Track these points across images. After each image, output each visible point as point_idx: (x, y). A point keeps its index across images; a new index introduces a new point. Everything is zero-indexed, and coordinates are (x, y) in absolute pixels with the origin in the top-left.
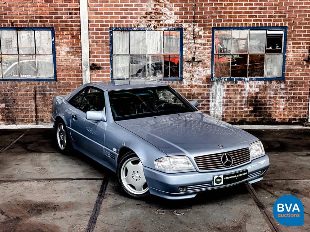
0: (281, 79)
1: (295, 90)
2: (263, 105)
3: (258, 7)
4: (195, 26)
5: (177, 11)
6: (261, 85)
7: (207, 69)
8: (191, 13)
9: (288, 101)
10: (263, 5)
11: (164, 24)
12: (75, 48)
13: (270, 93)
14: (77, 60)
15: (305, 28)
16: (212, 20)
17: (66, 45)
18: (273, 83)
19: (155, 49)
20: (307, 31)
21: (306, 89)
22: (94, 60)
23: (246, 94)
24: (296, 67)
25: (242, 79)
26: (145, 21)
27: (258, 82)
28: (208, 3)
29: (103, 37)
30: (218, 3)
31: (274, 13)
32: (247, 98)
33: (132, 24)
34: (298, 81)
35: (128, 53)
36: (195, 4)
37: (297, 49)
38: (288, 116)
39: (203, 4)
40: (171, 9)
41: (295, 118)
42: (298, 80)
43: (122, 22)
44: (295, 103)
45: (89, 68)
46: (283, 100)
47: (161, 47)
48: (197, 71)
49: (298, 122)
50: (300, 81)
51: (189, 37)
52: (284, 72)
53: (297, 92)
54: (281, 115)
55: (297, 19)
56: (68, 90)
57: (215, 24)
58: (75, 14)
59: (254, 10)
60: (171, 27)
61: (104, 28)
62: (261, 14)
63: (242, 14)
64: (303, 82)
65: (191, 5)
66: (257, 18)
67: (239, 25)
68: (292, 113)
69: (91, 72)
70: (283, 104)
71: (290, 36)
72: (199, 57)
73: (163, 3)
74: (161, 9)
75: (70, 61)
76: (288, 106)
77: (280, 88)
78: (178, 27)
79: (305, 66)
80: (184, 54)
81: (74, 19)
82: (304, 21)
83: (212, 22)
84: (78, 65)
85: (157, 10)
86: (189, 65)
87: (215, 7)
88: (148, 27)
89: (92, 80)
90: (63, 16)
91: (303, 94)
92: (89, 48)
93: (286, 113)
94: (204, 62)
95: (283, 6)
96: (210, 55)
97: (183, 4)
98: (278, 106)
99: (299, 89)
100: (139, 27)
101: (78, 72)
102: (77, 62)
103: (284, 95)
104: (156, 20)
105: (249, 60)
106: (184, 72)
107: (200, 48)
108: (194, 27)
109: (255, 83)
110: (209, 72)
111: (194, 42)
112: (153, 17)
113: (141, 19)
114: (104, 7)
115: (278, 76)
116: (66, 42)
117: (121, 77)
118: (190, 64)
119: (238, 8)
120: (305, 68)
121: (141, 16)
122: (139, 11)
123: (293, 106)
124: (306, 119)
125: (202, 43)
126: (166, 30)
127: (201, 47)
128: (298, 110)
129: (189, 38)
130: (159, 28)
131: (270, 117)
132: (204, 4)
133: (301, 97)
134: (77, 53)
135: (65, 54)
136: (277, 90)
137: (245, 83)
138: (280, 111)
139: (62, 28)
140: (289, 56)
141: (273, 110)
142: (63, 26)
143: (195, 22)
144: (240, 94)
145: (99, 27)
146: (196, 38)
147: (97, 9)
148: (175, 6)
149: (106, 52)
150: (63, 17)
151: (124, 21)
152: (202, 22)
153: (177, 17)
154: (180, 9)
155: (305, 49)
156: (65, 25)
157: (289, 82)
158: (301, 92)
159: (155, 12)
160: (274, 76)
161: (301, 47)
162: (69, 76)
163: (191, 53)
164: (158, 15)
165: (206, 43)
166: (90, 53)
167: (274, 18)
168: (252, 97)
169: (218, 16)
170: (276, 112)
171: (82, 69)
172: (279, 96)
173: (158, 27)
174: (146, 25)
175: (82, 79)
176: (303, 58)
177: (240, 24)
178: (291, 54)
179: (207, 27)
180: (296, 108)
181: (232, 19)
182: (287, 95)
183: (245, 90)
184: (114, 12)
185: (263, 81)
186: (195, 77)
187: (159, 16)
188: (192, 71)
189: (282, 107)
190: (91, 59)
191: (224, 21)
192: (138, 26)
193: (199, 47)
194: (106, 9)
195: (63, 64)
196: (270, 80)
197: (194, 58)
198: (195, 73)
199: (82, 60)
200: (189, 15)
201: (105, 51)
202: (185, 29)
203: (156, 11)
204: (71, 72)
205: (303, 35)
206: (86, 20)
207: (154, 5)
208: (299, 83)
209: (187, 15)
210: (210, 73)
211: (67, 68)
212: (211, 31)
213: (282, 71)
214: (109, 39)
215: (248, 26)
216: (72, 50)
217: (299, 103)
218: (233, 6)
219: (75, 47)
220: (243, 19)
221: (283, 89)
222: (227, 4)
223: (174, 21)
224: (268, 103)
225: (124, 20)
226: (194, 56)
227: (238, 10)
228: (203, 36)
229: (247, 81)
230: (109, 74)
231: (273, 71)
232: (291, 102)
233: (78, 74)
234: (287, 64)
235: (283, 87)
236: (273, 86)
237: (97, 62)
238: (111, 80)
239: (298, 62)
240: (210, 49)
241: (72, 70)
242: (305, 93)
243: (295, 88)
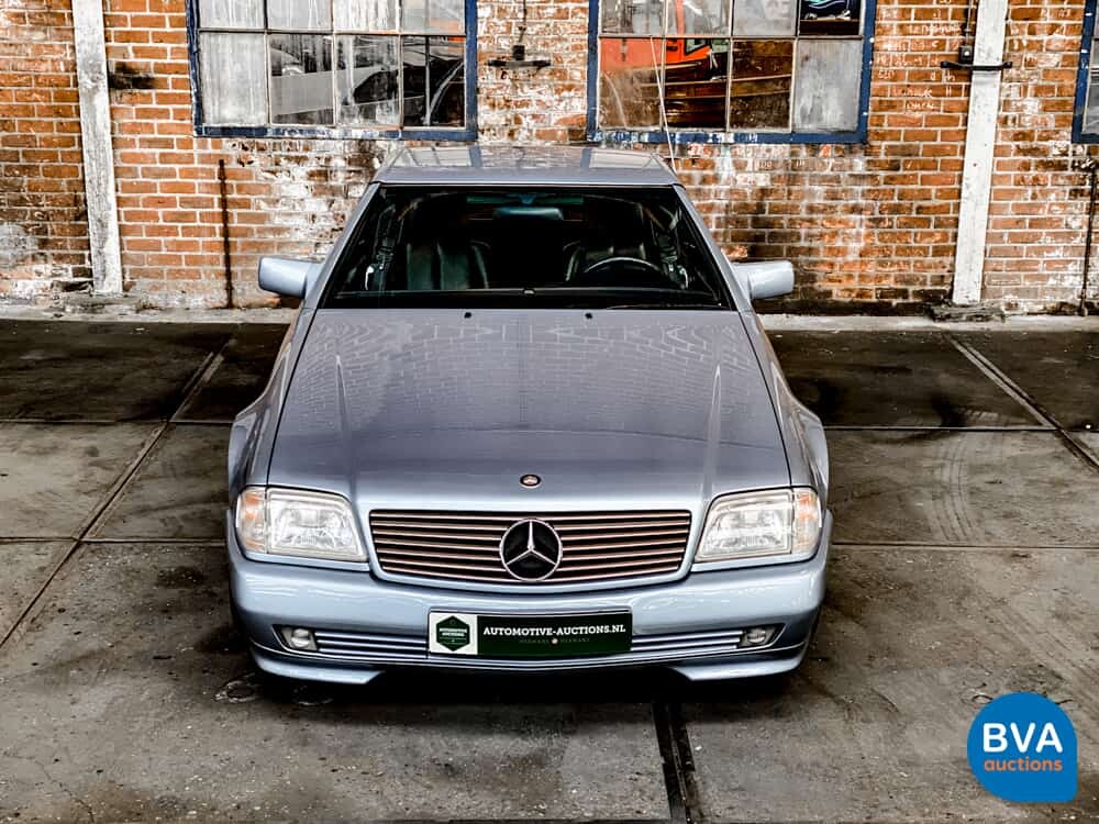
0: (854, 139)
1: (904, 180)
2: (784, 237)
6: (777, 162)
7: (572, 93)
9: (877, 222)
13: (812, 194)
14: (57, 48)
18: (821, 154)
19: (367, 12)
21: (947, 177)
22: (126, 48)
23: (722, 196)
24: (910, 91)
25: (707, 137)
27: (769, 150)
32: (726, 212)
34: (918, 147)
35: (260, 26)
37: (916, 18)
38: (878, 279)
41: (903, 287)
42: (917, 142)
44: (904, 230)
45: (106, 81)
46: (861, 220)
47: (389, 4)
48: (534, 102)
49: (914, 304)
50: (924, 146)
52: (867, 111)
53: (913, 190)
54: (850, 277)
56: (24, 167)
64: (937, 151)
68: (892, 269)
69: (113, 97)
70: (858, 234)
72: (539, 48)
75: (29, 51)
76: (878, 243)
77: (848, 172)
79: (944, 87)
80: (481, 32)
84: (62, 68)
86: (502, 78)
89: (121, 131)
91: (936, 197)
92: (104, 2)
93: (871, 270)
94: (560, 67)
96: (581, 40)
98: (839, 243)
99: (923, 177)
101: (61, 97)
102: (55, 57)
103: (862, 202)
105: (734, 63)
106: (482, 108)
107: (544, 8)
109: (753, 153)
110: (579, 107)
115: (843, 128)
117: (235, 121)
118: (504, 73)
120: (944, 96)
123: (898, 244)
124: (944, 291)
127: (546, 8)
128: (917, 258)
131: (809, 285)
133: (928, 208)
134: (55, 19)
135: (8, 23)
136: (837, 180)
137: (716, 150)
138: (847, 263)
140: (885, 46)
141: (822, 257)
144: (698, 192)
149: (171, 18)
155: (946, 19)
157: (883, 151)
158: (929, 190)
160: (828, 127)
161: (932, 11)
162: (28, 111)
163: (509, 29)
166: (108, 20)
168: (745, 207)
170: (832, 265)
171: (76, 84)
172: (846, 205)
175: (79, 124)
176: (940, 55)
178: (894, 40)
180: (906, 251)
182: (874, 199)
183: (716, 179)
185: (788, 146)
186: (524, 125)
188: (512, 104)
189: (855, 246)
190: (113, 44)
193: (539, 7)
196: (813, 142)
197: (519, 52)
198: (525, 109)
199: (77, 48)
201: (167, 15)
204: (35, 95)
208: (920, 153)
210: (585, 112)
211: (19, 80)
213: (857, 107)
216: (34, 8)
217: (920, 230)
221: (861, 177)
224: (803, 231)
226: (522, 44)
229: (726, 144)
230: (187, 106)
231: (824, 107)
232: (891, 227)
233: (63, 107)
234: (877, 79)
235: (860, 168)
236: (823, 163)
237: (136, 57)
238: (195, 134)
239: (919, 72)
240: (584, 16)
241: (36, 91)
242: (943, 195)
243: (906, 173)
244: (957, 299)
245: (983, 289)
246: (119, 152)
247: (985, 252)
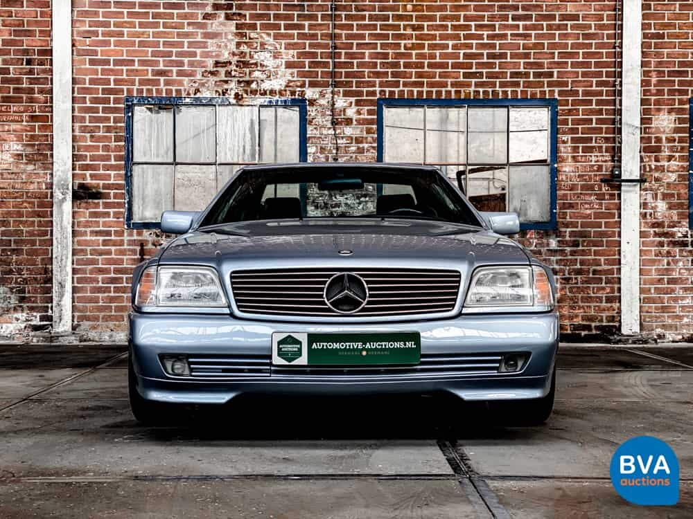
0: (548, 227)
1: (583, 253)
3: (485, 52)
4: (336, 96)
5: (292, 60)
7: (367, 199)
8: (326, 65)
9: (567, 280)
10: (498, 47)
11: (260, 90)
12: (37, 145)
14: (42, 175)
15: (599, 103)
16: (375, 81)
17: (15, 139)
18: (528, 236)
19: (238, 150)
20: (606, 109)
21: (610, 251)
22: (85, 175)
24: (582, 196)
26: (214, 82)
28: (367, 41)
29: (108, 119)
30: (390, 41)
31: (524, 68)
33: (182, 88)
34: (590, 232)
35: (171, 160)
36: (335, 44)
37: (583, 152)
38: (571, 318)
39: (355, 44)
40: (276, 56)
41: (588, 323)
42: (589, 229)
43: (157, 83)
44: (585, 285)
45: (71, 194)
46: (557, 279)
47: (252, 146)
48: (343, 205)
49: (596, 335)
50: (594, 231)
51: (320, 120)
52: (556, 209)
53: (588, 260)
55: (580, 81)
56: (14, 250)
57: (385, 91)
58: (41, 63)
59: (477, 61)
60: (278, 96)
61: (112, 97)
62: (493, 68)
63: (448, 68)
64: (602, 234)
65: (326, 46)
66: (484, 79)
67: (442, 96)
68: (579, 311)
69: (75, 205)
71: (565, 122)
73: (257, 40)
74: (252, 53)
75: (24, 177)
76: (569, 294)
77: (546, 248)
78: (293, 97)
79: (604, 194)
81: (38, 75)
82: (596, 87)
83: (377, 86)
84: (44, 187)
85: (244, 57)
87: (382, 51)
88: (221, 97)
89: (78, 226)
90: (11, 67)
91: (605, 264)
92: (73, 147)
93: (565, 312)
95: (545, 50)
97: (305, 43)
99: (595, 250)
100: (198, 95)
101: (41, 205)
102: (40, 180)
103: (557, 267)
104: (241, 79)
106: (310, 209)
107: (348, 147)
108: (333, 97)
110: (371, 207)
111: (333, 133)
112: (233, 73)
113: (204, 78)
114: (112, 47)
115: (540, 220)
116: (14, 131)
117: (152, 219)
119: (438, 55)
120: (604, 200)
121: (203, 69)
122: (198, 58)
123: (582, 294)
124: (615, 326)
125: (354, 136)
126: (266, 104)
127: (350, 147)
128: (596, 304)
129: (321, 123)
130: (248, 99)
132: (357, 44)
133: (600, 271)
134: (41, 157)
135: (12, 160)
136: (540, 253)
139: (7, 97)
140: (564, 169)
142: (10, 93)
143: (335, 87)
145: (100, 95)
146: (340, 123)
147: (95, 53)
148: (285, 49)
149: (115, 156)
150: (11, 69)
151: (162, 82)
152: (352, 87)
153: (292, 74)
154: (297, 55)
155: (602, 152)
156: (14, 89)
157: (568, 234)
158: (600, 260)
159: (238, 61)
160: (531, 219)
161: (593, 147)
162: (20, 214)
163: (327, 160)
164: (245, 69)
165: (363, 137)
166: (75, 157)
167: (525, 80)
169: (389, 73)
171: (52, 197)
173: (245, 96)
174: (216, 91)
175: (52, 222)
176: (599, 175)
177: (444, 93)
178: (570, 165)
179: (365, 98)
180: (588, 299)
181: (425, 80)
182: (564, 265)
184: (136, 59)
187: (247, 70)
188: (329, 206)
190: (77, 172)
191: (405, 85)
192: (195, 94)
193: (346, 147)
194: (117, 53)
195: (7, 184)
196: (523, 228)
198: (337, 209)
199: (54, 174)
200: (320, 70)
201: (112, 154)
202: (312, 102)
203: (241, 58)
204: (25, 204)
205: (597, 119)
206: (68, 77)
207: (237, 45)
208: (592, 236)
209: (317, 70)
211: (16, 195)
212: (376, 108)
213: (549, 207)
214: (123, 125)
215: (462, 97)
216: (29, 150)
217: (596, 285)
218: (426, 51)
219: (37, 143)
220: (449, 80)
221: (553, 252)
222: (410, 45)
223: (284, 84)
225: (162, 79)
227: (438, 60)
228: (356, 120)
230: (122, 210)
231: (528, 207)
232: (577, 283)
233: (42, 211)
234: (560, 189)
235: (554, 245)
236: (530, 242)
237: (92, 180)
238: (126, 227)
239: (588, 185)
240: (374, 151)
241: (26, 202)
242: (608, 262)
243: (583, 248)
244: (625, 331)
245: (641, 324)
246: (76, 239)
247: (640, 299)
